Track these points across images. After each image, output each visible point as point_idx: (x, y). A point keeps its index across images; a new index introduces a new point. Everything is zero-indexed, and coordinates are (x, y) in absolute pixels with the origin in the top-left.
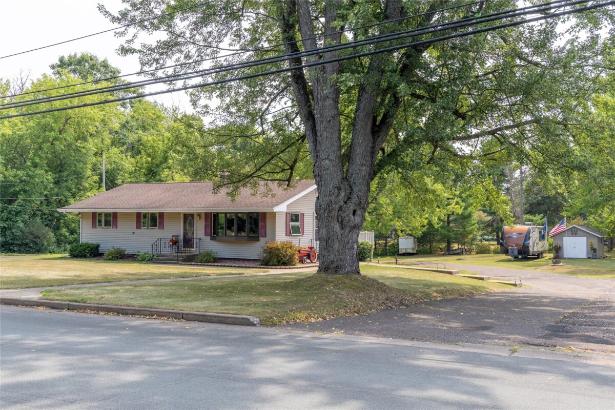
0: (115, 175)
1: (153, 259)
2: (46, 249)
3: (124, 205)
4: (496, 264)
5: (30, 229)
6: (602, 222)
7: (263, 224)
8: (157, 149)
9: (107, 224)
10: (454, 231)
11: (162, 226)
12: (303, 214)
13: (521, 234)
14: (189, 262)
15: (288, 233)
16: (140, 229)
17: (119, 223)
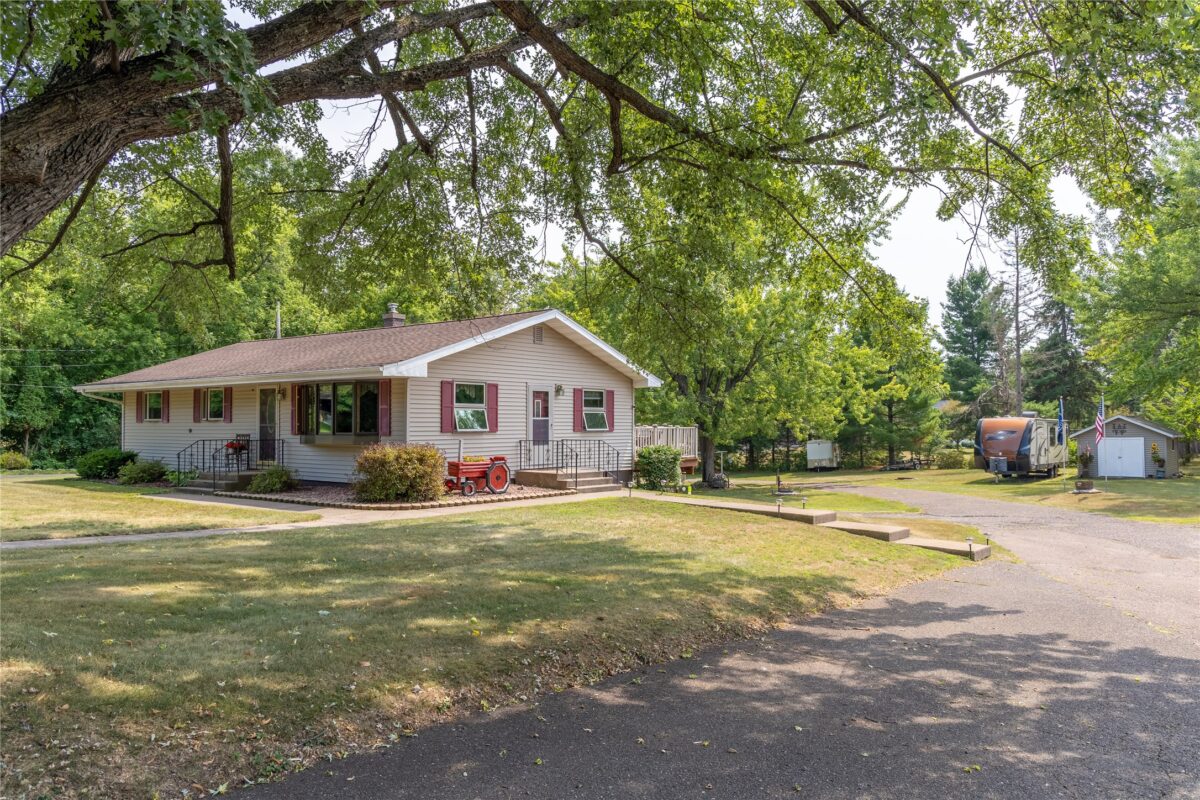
4: (963, 488)
6: (1171, 412)
7: (385, 407)
9: (154, 414)
10: (900, 430)
11: (228, 417)
12: (496, 386)
13: (1013, 432)
15: (447, 427)
16: (199, 422)
17: (173, 412)
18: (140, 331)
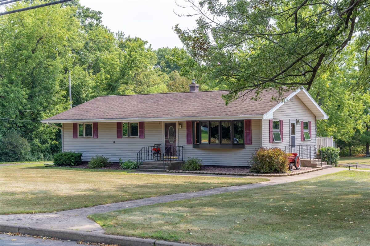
0: (80, 90)
1: (138, 167)
2: (23, 158)
3: (105, 116)
5: (9, 140)
7: (248, 131)
8: (115, 66)
9: (88, 134)
11: (142, 135)
12: (282, 121)
14: (173, 170)
15: (271, 141)
16: (121, 138)
17: (100, 133)
18: (14, 88)
